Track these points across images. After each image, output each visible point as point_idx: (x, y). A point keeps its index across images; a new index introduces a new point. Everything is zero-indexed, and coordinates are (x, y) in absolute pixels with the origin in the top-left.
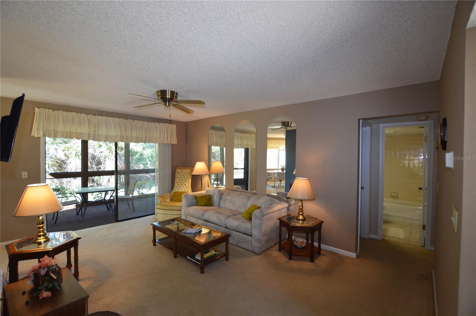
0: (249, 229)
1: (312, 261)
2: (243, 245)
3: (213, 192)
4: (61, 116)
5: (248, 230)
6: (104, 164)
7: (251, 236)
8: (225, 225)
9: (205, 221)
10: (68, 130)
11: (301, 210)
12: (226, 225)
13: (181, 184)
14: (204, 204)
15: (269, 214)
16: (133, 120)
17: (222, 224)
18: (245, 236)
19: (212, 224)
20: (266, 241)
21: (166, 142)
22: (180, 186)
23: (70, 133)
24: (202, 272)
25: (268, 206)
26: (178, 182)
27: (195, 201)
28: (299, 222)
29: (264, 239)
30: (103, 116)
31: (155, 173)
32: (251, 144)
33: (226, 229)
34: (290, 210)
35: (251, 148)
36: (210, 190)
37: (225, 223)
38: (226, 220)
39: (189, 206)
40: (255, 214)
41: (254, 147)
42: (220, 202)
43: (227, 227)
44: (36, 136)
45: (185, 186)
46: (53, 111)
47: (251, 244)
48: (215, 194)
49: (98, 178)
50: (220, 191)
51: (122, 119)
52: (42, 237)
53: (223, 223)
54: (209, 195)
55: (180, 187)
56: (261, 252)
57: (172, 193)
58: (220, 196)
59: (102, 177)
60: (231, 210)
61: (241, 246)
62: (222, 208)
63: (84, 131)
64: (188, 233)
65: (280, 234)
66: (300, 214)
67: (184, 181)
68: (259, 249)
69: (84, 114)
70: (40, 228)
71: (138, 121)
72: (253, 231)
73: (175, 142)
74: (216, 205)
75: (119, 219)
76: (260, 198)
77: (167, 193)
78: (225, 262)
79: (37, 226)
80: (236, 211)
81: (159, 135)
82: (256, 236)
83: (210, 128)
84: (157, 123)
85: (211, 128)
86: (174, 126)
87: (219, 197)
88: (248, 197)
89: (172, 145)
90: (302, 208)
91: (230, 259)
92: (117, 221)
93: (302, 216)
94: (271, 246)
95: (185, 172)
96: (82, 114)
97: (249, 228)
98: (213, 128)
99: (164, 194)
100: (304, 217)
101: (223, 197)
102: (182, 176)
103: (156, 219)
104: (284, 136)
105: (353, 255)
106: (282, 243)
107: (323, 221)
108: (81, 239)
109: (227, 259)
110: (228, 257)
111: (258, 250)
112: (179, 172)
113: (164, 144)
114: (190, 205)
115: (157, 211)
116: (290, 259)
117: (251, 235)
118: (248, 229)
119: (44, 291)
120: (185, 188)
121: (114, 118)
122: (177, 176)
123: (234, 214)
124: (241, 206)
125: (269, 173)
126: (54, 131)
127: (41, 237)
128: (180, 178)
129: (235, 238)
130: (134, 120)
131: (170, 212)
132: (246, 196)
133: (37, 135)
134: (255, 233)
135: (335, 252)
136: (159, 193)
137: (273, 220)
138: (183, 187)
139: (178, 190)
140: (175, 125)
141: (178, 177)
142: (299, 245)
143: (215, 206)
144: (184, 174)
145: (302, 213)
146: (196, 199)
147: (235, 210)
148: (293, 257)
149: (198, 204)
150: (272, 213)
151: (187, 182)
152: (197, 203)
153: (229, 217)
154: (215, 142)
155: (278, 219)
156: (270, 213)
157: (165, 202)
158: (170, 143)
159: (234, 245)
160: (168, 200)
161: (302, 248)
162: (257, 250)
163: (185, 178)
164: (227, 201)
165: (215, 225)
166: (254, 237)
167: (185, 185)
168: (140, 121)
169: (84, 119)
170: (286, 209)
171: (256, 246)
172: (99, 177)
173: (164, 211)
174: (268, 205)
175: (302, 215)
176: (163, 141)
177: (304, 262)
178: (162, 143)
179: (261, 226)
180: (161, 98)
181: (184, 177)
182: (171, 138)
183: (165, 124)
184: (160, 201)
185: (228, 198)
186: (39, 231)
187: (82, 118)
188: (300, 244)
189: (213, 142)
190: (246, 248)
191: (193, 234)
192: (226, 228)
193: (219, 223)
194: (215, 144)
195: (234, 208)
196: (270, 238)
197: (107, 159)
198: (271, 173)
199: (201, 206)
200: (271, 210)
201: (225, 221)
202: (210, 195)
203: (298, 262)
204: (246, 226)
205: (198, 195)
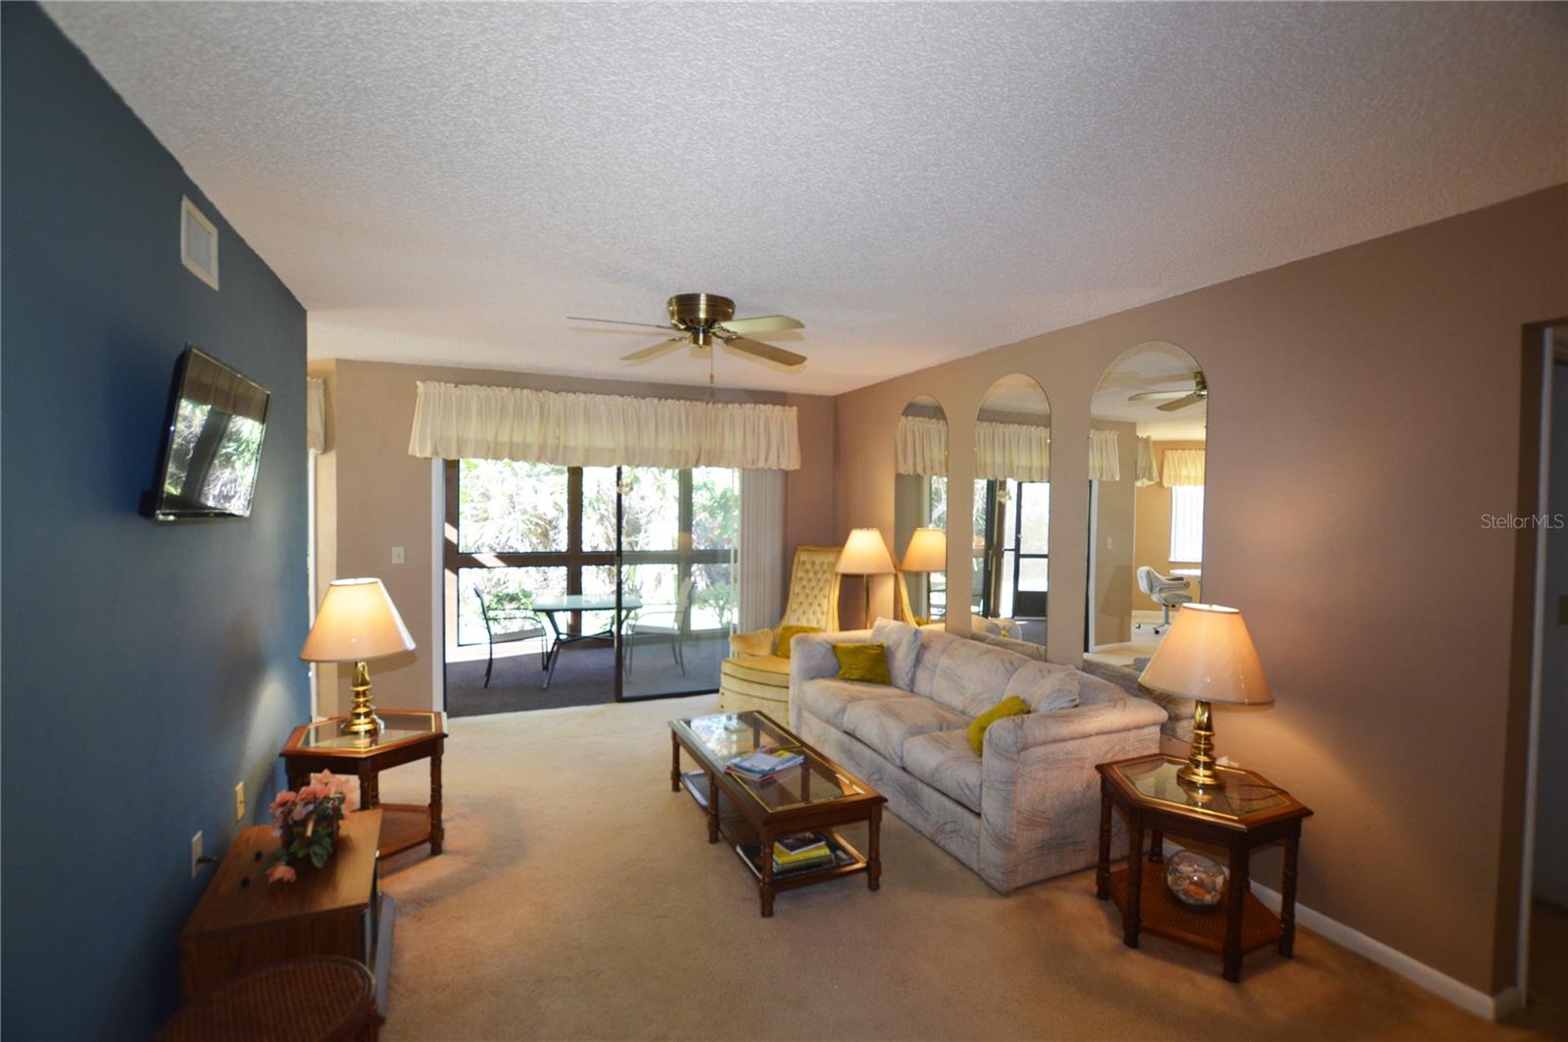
0: (969, 789)
1: (1233, 973)
2: (953, 846)
3: (894, 637)
4: (476, 399)
5: (967, 791)
6: (645, 532)
7: (979, 815)
8: (901, 758)
9: (846, 733)
10: (490, 437)
11: (1202, 746)
12: (905, 758)
13: (808, 602)
14: (857, 674)
15: (1055, 741)
16: (663, 400)
17: (892, 753)
18: (960, 810)
19: (865, 750)
20: (1038, 848)
21: (761, 464)
22: (805, 607)
23: (496, 443)
24: (767, 911)
25: (1062, 708)
26: (798, 594)
27: (832, 661)
28: (1195, 795)
29: (1027, 838)
30: (578, 394)
31: (729, 562)
32: (1097, 464)
33: (905, 775)
34: (1174, 736)
35: (1100, 481)
36: (887, 630)
37: (902, 751)
38: (906, 743)
39: (813, 678)
40: (991, 735)
41: (1113, 477)
42: (914, 673)
43: (909, 769)
44: (418, 455)
45: (818, 609)
46: (456, 386)
47: (978, 848)
48: (899, 645)
49: (631, 571)
50: (919, 636)
51: (629, 399)
52: (363, 719)
53: (894, 750)
54: (881, 646)
55: (804, 613)
56: (1013, 885)
57: (779, 630)
58: (915, 651)
59: (639, 566)
60: (940, 704)
61: (948, 847)
62: (919, 695)
63: (530, 439)
64: (747, 770)
65: (1102, 830)
66: (1197, 764)
67: (816, 592)
68: (1003, 873)
69: (529, 391)
70: (358, 694)
71: (677, 402)
72: (984, 797)
73: (792, 462)
74: (901, 683)
75: (626, 694)
76: (1049, 672)
77: (766, 629)
78: (865, 890)
79: (352, 688)
80: (963, 712)
81: (739, 444)
82: (991, 821)
83: (901, 411)
84: (737, 405)
85: (906, 409)
86: (792, 412)
87: (913, 656)
88: (1008, 665)
89: (786, 474)
90: (1207, 738)
91: (883, 888)
92: (620, 699)
93: (1208, 773)
94: (1067, 868)
95: (823, 563)
96: (525, 391)
97: (970, 785)
98: (912, 410)
99: (756, 629)
100: (1215, 775)
101: (928, 657)
102: (811, 575)
103: (722, 707)
104: (1199, 433)
105: (1481, 1003)
106: (1114, 869)
107: (1310, 806)
108: (450, 737)
109: (874, 885)
110: (877, 879)
111: (999, 875)
112: (804, 562)
113: (758, 470)
114: (814, 674)
115: (726, 682)
116: (1131, 941)
117: (977, 811)
118: (967, 785)
119: (283, 863)
120: (820, 615)
121: (607, 397)
122: (798, 573)
123: (945, 722)
124: (981, 697)
125: (1181, 579)
126: (458, 440)
127: (359, 718)
128: (805, 583)
129: (929, 814)
130: (666, 399)
131: (757, 690)
132: (1002, 661)
133: (420, 452)
134: (990, 806)
135: (1375, 959)
136: (742, 626)
137: (1082, 768)
138: (811, 612)
139: (798, 620)
140: (795, 409)
141: (801, 578)
142: (1185, 894)
143: (897, 687)
144: (817, 567)
145: (1210, 756)
146: (836, 655)
147: (960, 708)
148: (1142, 938)
149: (841, 672)
150: (1074, 739)
151: (825, 596)
152: (840, 668)
153: (920, 734)
154: (940, 463)
155: (1100, 768)
156: (1063, 740)
157: (753, 655)
158: (776, 468)
159: (925, 837)
160: (765, 651)
161: (1198, 906)
162: (994, 875)
163: (822, 584)
164: (937, 672)
165: (875, 755)
166: (985, 821)
167: (819, 605)
168: (682, 402)
169: (530, 405)
170: (1157, 729)
171: (990, 857)
172: (633, 567)
173: (745, 684)
174: (1065, 705)
175: (1208, 766)
176: (753, 462)
177: (1193, 974)
178: (750, 467)
179: (1015, 783)
180: (682, 320)
181: (819, 580)
182: (781, 448)
183: (762, 406)
184: (738, 654)
185: (944, 661)
186: (356, 702)
187: (525, 403)
188: (1192, 887)
189: (932, 462)
190: (962, 857)
191: (760, 772)
192: (904, 769)
193: (882, 751)
194: (937, 468)
195: (957, 701)
196: (1065, 838)
197: (653, 517)
198: (1190, 577)
199: (847, 680)
200: (1066, 730)
201: (902, 744)
202: (885, 645)
203: (1159, 965)
204: (964, 775)
205: (843, 642)
